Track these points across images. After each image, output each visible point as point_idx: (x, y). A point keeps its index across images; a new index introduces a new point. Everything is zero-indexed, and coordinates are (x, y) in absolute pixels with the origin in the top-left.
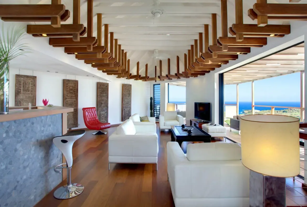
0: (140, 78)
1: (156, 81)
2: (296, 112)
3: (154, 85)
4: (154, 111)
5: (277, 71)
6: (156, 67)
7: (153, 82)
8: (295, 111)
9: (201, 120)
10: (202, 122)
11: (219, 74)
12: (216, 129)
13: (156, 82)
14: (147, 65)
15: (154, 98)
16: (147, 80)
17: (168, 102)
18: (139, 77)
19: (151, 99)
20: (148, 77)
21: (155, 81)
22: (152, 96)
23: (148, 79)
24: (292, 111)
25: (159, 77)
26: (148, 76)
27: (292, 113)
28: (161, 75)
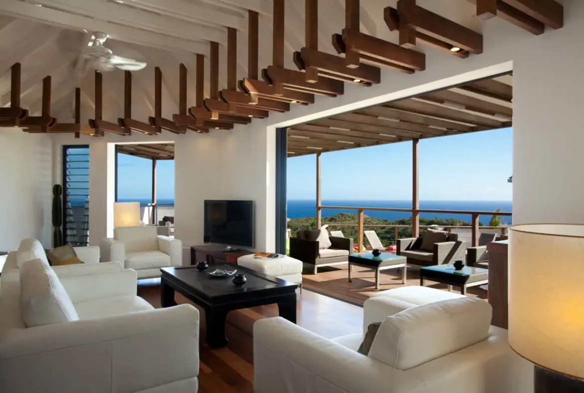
0: (23, 119)
1: (77, 136)
2: (350, 220)
3: (65, 148)
4: (65, 229)
5: (380, 134)
6: (78, 91)
7: (68, 138)
8: (349, 217)
9: (222, 245)
10: (228, 252)
11: (277, 130)
12: (282, 267)
13: (77, 139)
14: (47, 82)
15: (65, 188)
16: (48, 128)
17: (116, 200)
18: (21, 117)
19: (57, 190)
20: (54, 120)
21: (73, 135)
22: (59, 182)
23: (50, 125)
24: (345, 218)
25: (93, 124)
26: (52, 115)
27: (344, 222)
28: (101, 118)
